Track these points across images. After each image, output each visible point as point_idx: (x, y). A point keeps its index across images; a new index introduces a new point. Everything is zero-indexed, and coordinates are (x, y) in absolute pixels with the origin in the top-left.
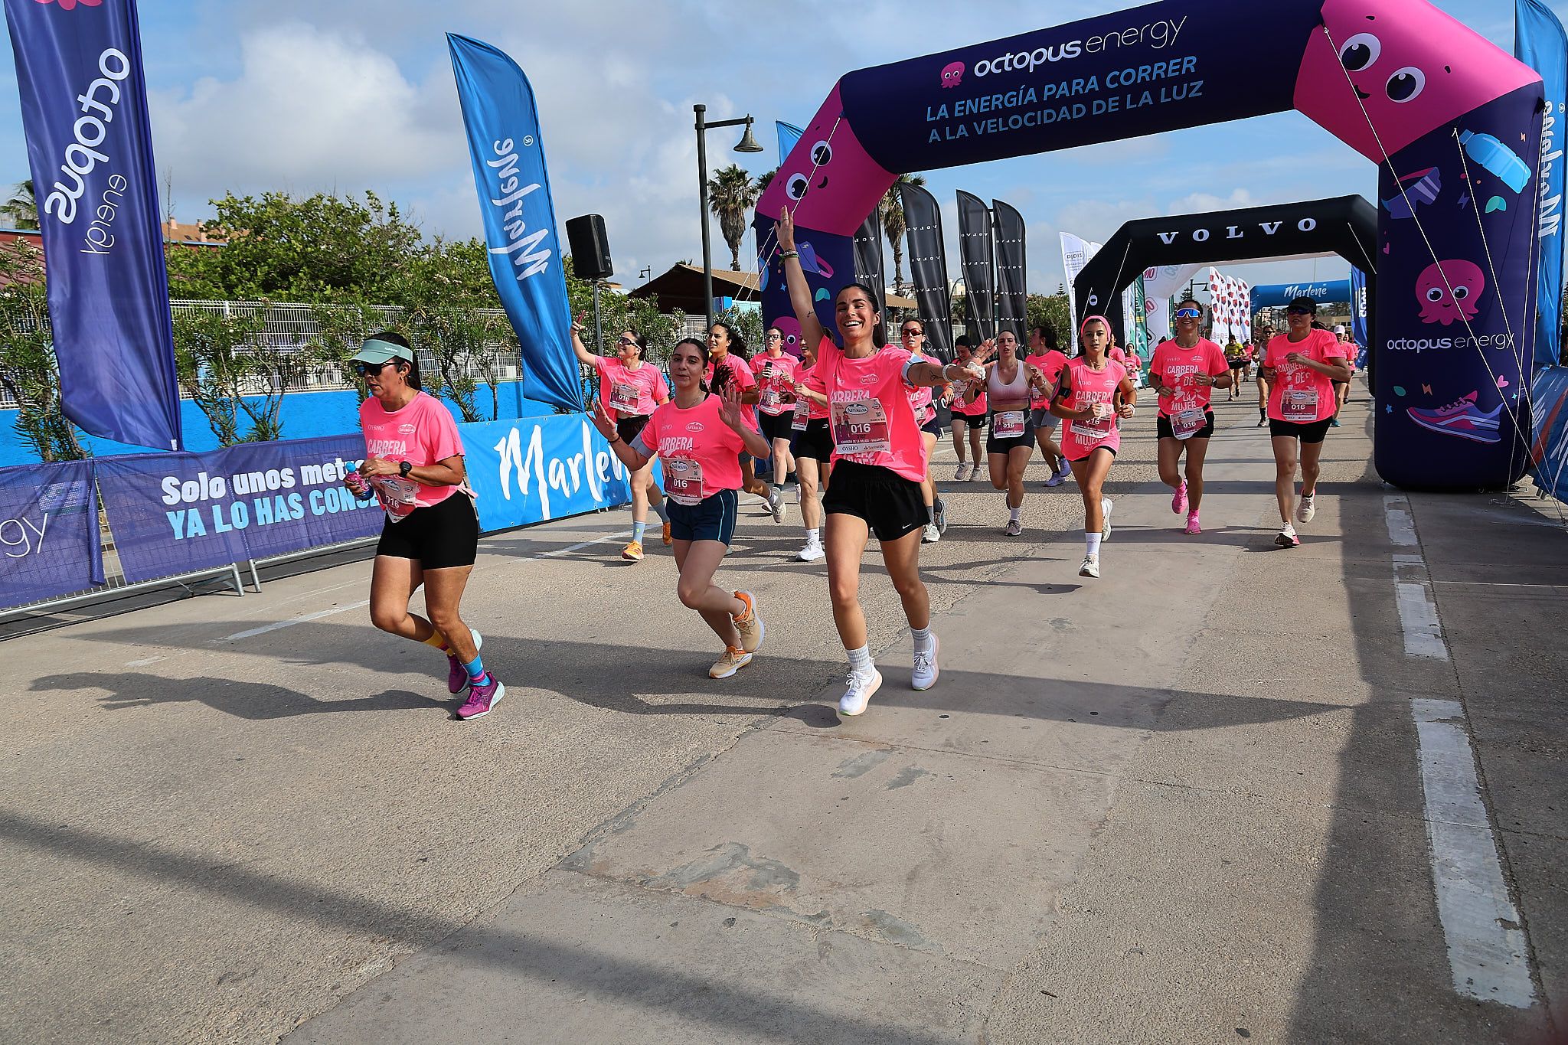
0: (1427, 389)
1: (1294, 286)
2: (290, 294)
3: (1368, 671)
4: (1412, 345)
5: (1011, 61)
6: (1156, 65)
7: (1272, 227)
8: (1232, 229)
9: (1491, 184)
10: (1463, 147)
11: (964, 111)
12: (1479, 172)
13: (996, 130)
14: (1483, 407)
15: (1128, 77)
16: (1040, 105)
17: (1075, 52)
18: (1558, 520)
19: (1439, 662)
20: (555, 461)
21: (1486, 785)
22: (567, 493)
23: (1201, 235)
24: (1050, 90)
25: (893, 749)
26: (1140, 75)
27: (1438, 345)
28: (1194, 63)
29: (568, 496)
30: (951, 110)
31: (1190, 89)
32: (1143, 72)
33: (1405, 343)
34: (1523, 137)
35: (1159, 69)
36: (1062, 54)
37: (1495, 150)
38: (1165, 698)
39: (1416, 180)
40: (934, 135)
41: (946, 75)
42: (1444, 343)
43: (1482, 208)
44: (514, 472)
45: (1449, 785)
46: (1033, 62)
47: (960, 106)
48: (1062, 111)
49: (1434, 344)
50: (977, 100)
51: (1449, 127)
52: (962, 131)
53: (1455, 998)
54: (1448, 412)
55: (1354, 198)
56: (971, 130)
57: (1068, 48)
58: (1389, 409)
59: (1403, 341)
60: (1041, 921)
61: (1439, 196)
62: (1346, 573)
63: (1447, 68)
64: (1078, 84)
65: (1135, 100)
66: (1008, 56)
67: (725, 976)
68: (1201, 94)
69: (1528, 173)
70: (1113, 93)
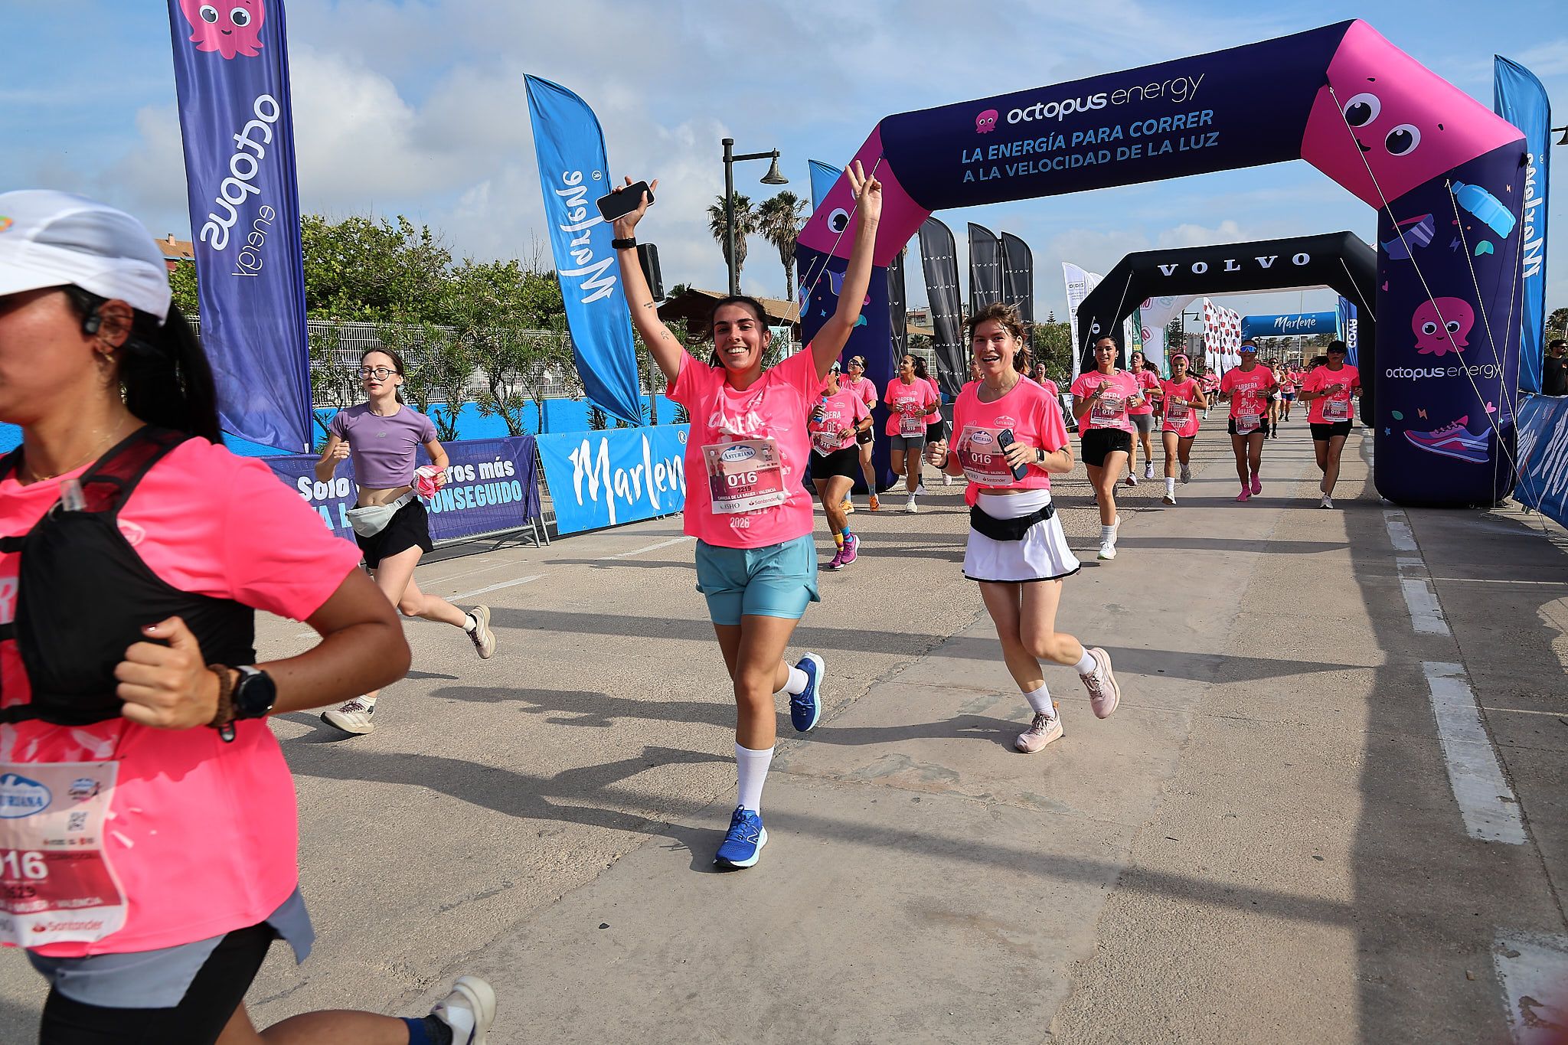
0: (1423, 414)
1: (1284, 317)
2: (330, 313)
3: (1383, 643)
4: (1408, 373)
5: (1041, 110)
6: (1176, 117)
7: (1268, 261)
8: (1229, 262)
9: (1479, 230)
10: (1455, 196)
11: (997, 155)
12: (1469, 218)
13: (1026, 173)
14: (1473, 430)
15: (1150, 127)
16: (1068, 151)
17: (1101, 104)
18: (1542, 531)
19: (1443, 637)
20: (619, 471)
21: (1486, 718)
22: (630, 501)
23: (1200, 268)
24: (1078, 137)
25: (1001, 694)
26: (1162, 125)
27: (1433, 374)
28: (1211, 116)
29: (631, 504)
30: (985, 153)
31: (1206, 141)
32: (1164, 124)
33: (1403, 372)
34: (1508, 188)
35: (1179, 121)
36: (1089, 105)
37: (1484, 199)
38: (1218, 661)
39: (1412, 225)
40: (969, 176)
41: (980, 122)
42: (1438, 372)
43: (1472, 251)
44: (585, 480)
45: (1456, 717)
46: (1062, 112)
47: (993, 150)
48: (1088, 157)
49: (1429, 373)
50: (1009, 145)
51: (1441, 179)
52: (995, 172)
53: (1469, 839)
54: (1442, 435)
55: (1345, 235)
56: (1003, 171)
57: (1095, 100)
58: (1388, 431)
59: (1400, 369)
60: (1154, 799)
61: (1433, 240)
62: (1356, 571)
63: (1441, 126)
64: (1104, 133)
65: (1156, 148)
66: (1039, 106)
67: (927, 830)
68: (1216, 144)
69: (1513, 221)
70: (1136, 141)
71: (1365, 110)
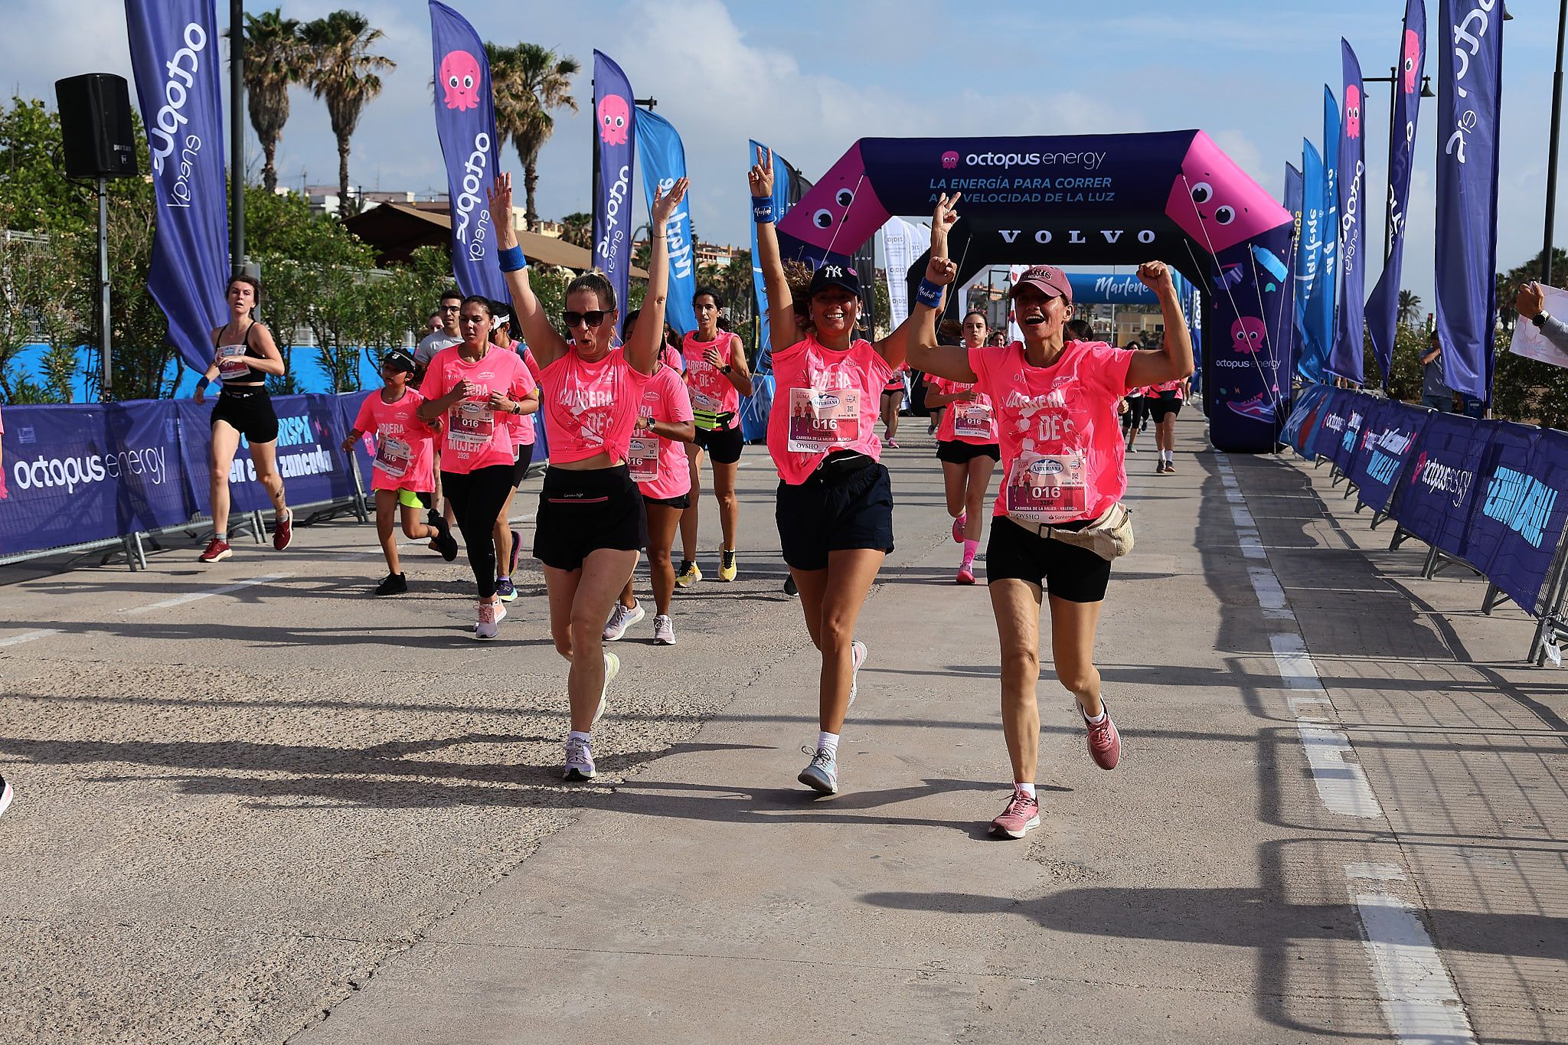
0: (1237, 390)
1: (1108, 277)
4: (1229, 363)
5: (992, 159)
6: (1087, 179)
7: (1113, 235)
8: (1074, 234)
9: (1267, 276)
10: (1253, 254)
11: (958, 186)
12: (1261, 268)
13: (978, 201)
14: (1266, 402)
15: (1069, 183)
16: (1012, 190)
17: (1035, 161)
23: (1044, 237)
24: (1019, 182)
26: (1077, 183)
27: (1243, 365)
28: (1110, 181)
30: (948, 184)
31: (1106, 196)
32: (1079, 182)
33: (1226, 363)
34: (1284, 251)
35: (1089, 182)
36: (1027, 161)
37: (1269, 257)
39: (1231, 268)
41: (945, 158)
42: (1245, 364)
43: (1263, 287)
46: (1008, 162)
47: (955, 182)
48: (1025, 197)
49: (1241, 364)
50: (968, 180)
51: (1247, 242)
54: (1248, 404)
61: (1242, 279)
63: (1246, 209)
64: (1037, 182)
65: (1073, 197)
66: (990, 155)
68: (1113, 200)
69: (1286, 271)
70: (1059, 191)
71: (1204, 193)
